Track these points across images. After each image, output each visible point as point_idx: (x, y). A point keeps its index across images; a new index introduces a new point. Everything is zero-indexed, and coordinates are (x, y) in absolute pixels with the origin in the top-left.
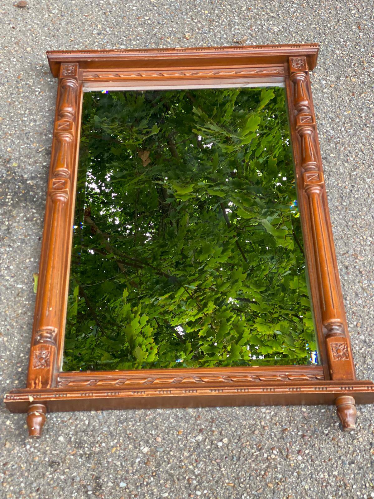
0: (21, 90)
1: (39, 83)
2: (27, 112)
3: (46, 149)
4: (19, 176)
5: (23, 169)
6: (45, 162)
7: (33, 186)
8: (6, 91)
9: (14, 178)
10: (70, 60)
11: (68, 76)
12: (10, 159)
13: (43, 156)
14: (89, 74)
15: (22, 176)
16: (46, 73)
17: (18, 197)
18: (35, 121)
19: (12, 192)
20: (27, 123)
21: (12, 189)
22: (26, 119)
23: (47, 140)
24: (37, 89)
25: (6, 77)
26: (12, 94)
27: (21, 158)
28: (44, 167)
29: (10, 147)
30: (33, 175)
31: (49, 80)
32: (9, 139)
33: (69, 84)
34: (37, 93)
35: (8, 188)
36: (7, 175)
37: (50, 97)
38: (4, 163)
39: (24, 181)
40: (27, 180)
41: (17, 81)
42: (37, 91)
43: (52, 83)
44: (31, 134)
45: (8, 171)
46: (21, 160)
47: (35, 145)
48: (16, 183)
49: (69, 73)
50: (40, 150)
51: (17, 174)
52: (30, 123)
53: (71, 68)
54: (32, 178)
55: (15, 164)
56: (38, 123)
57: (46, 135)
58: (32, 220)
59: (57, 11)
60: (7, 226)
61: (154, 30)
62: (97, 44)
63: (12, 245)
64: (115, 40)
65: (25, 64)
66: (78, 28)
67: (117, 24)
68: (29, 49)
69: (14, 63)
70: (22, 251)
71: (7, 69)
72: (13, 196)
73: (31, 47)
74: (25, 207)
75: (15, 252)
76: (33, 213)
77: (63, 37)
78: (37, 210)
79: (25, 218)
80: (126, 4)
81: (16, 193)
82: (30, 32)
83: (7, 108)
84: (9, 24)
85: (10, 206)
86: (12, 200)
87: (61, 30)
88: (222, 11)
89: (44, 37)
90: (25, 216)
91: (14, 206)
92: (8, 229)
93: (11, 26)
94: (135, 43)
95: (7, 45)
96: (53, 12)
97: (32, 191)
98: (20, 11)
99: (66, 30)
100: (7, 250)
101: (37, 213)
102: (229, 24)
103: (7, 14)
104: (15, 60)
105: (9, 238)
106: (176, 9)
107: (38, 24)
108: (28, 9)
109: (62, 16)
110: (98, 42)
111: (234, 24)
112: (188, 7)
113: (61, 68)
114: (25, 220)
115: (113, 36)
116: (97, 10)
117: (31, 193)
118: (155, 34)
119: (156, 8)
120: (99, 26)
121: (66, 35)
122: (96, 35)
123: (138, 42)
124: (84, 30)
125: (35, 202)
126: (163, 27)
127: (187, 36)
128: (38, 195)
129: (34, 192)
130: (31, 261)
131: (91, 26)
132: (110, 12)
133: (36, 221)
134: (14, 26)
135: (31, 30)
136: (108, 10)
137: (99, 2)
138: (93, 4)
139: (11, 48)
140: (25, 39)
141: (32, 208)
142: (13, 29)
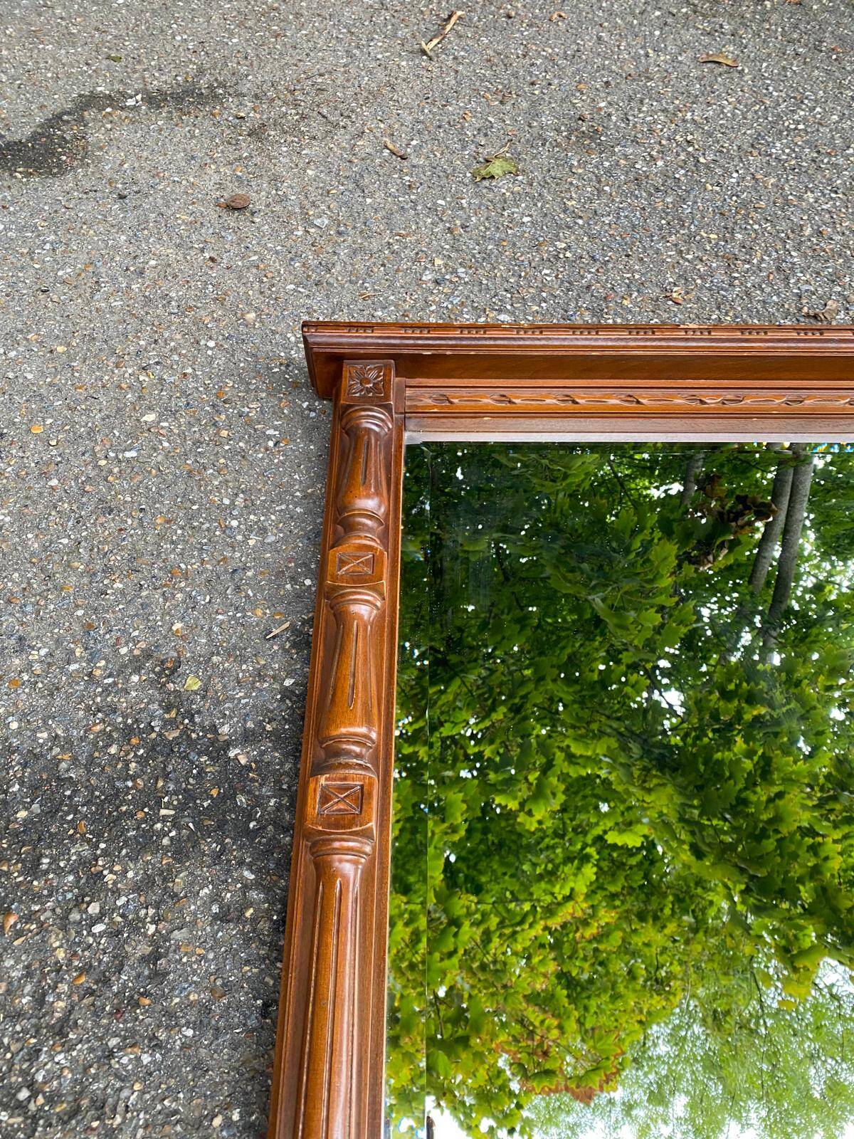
0: (224, 433)
1: (278, 413)
2: (240, 501)
3: (292, 628)
4: (203, 728)
5: (218, 703)
6: (289, 675)
7: (248, 768)
8: (182, 435)
9: (185, 733)
10: (371, 351)
11: (364, 399)
12: (178, 663)
13: (286, 651)
14: (424, 392)
15: (214, 729)
16: (296, 385)
17: (198, 815)
18: (263, 531)
19: (176, 793)
20: (239, 538)
21: (177, 782)
22: (235, 523)
23: (298, 596)
24: (270, 432)
25: (184, 393)
26: (198, 443)
27: (215, 659)
28: (286, 693)
29: (182, 619)
30: (250, 725)
31: (305, 405)
32: (181, 590)
33: (366, 424)
34: (271, 444)
35: (166, 777)
36: (167, 724)
37: (307, 453)
38: (159, 675)
39: (218, 750)
40: (228, 745)
41: (213, 406)
42: (269, 438)
43: (313, 414)
44: (249, 574)
45: (168, 709)
46: (215, 666)
47: (259, 612)
48: (193, 756)
49: (368, 390)
50: (275, 632)
51: (197, 719)
52: (247, 538)
53: (372, 375)
54: (248, 738)
55: (193, 684)
56: (271, 539)
57: (293, 580)
58: (240, 918)
59: (326, 222)
60: (152, 941)
61: (583, 277)
62: (434, 307)
63: (162, 1035)
64: (481, 300)
65: (240, 356)
66: (383, 265)
67: (484, 259)
68: (251, 316)
69: (210, 352)
70: (200, 1068)
71: (189, 370)
72: (181, 808)
73: (257, 309)
74: (217, 857)
75: (172, 1071)
76: (246, 887)
77: (343, 287)
78: (257, 872)
79: (215, 909)
80: (504, 209)
81: (190, 796)
82: (254, 271)
83: (181, 486)
84: (202, 250)
85: (166, 849)
86: (175, 825)
87: (338, 268)
88: (753, 236)
89: (292, 287)
90: (216, 898)
91: (180, 852)
92: (155, 957)
93: (207, 255)
94: (535, 308)
95: (191, 303)
96: (318, 222)
97: (242, 792)
98: (231, 220)
99: (350, 268)
100: (146, 1059)
101: (257, 885)
102: (778, 269)
103: (198, 225)
104: (211, 344)
105: (156, 1001)
106: (634, 227)
107: (277, 253)
108: (253, 214)
109: (339, 233)
110: (439, 304)
111: (791, 269)
112: (663, 222)
113: (345, 374)
114: (216, 917)
115: (476, 289)
116: (429, 221)
117: (242, 799)
118: (588, 287)
119: (580, 222)
120: (438, 262)
121: (350, 282)
122: (431, 285)
123: (544, 305)
124: (398, 270)
125: (251, 834)
126: (608, 270)
127: (675, 295)
128: (263, 810)
129: (249, 792)
130: (228, 1124)
131: (416, 260)
132: (464, 226)
133: (254, 920)
134: (213, 255)
135: (257, 267)
136: (458, 222)
137: (435, 204)
138: (419, 208)
139: (203, 313)
140: (242, 290)
141: (241, 863)
142: (211, 264)
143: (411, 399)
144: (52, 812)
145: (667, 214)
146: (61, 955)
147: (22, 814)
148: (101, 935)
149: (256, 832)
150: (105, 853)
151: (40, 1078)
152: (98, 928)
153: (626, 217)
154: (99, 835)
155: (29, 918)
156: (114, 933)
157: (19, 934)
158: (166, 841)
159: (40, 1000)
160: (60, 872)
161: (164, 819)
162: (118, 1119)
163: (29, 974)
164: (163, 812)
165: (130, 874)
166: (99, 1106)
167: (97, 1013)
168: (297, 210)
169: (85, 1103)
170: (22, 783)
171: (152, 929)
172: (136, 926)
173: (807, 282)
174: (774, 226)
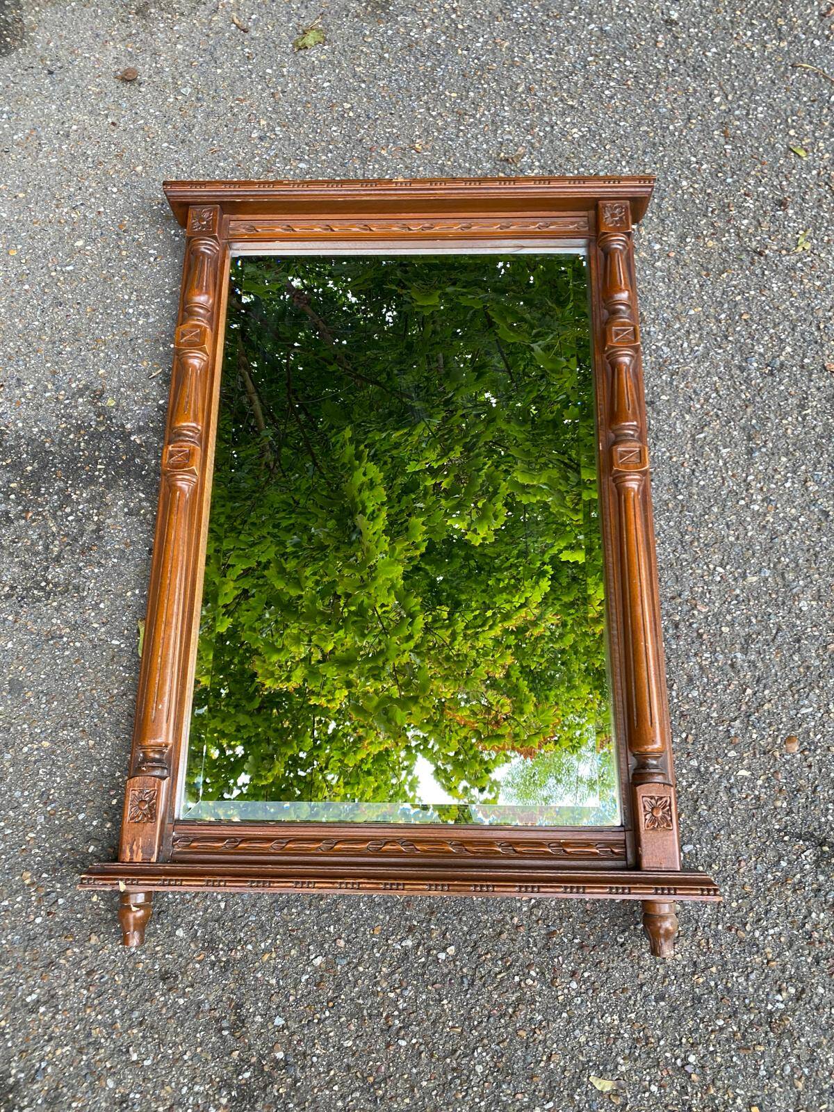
0: (124, 253)
1: (156, 239)
2: (134, 297)
3: (163, 373)
4: (117, 426)
5: (124, 412)
6: (162, 398)
7: (141, 445)
8: (99, 254)
9: (108, 428)
10: (205, 199)
11: (200, 233)
12: (103, 392)
13: (160, 385)
14: (239, 224)
15: (123, 426)
16: (167, 218)
17: (116, 468)
18: (147, 315)
19: (105, 458)
20: (134, 319)
21: (105, 453)
22: (131, 311)
23: (167, 354)
24: (151, 251)
25: (99, 225)
26: (109, 260)
27: (122, 389)
28: (160, 408)
29: (104, 368)
30: (141, 424)
31: (173, 232)
32: (102, 351)
33: (202, 249)
34: (152, 259)
35: (99, 450)
36: (98, 423)
37: (173, 264)
38: (93, 398)
39: (125, 436)
40: (130, 434)
41: (118, 234)
42: (151, 255)
43: (177, 239)
44: (140, 341)
45: (98, 416)
46: (122, 394)
47: (145, 363)
48: (112, 439)
49: (203, 226)
50: (154, 374)
51: (114, 421)
52: (138, 319)
53: (205, 216)
54: (140, 430)
55: (111, 403)
56: (151, 320)
57: (164, 345)
58: (138, 514)
59: (189, 90)
60: (96, 523)
61: (358, 132)
62: (257, 159)
63: (103, 562)
64: (288, 152)
65: (133, 198)
66: (226, 126)
67: (294, 119)
68: (139, 169)
69: (114, 196)
70: (120, 574)
71: (102, 209)
72: (107, 465)
73: (144, 163)
74: (126, 487)
75: (108, 575)
76: (141, 500)
77: (199, 143)
78: (147, 494)
79: (126, 510)
80: (312, 76)
81: (112, 459)
82: (141, 132)
83: (100, 288)
84: (107, 116)
85: (101, 484)
86: (105, 472)
87: (197, 128)
88: (482, 93)
89: (166, 145)
90: (126, 505)
91: (109, 485)
92: (98, 530)
93: (110, 120)
94: (324, 158)
95: (102, 159)
96: (183, 91)
97: (138, 457)
98: (125, 89)
99: (204, 128)
100: (96, 571)
101: (146, 500)
102: (493, 121)
103: (103, 95)
104: (115, 190)
105: (99, 548)
106: (400, 88)
107: (156, 117)
108: (140, 84)
109: (198, 99)
110: (260, 156)
111: (502, 122)
112: (422, 84)
113: (190, 215)
114: (126, 514)
115: (287, 143)
116: (260, 87)
117: (137, 461)
118: (361, 141)
119: (363, 85)
120: (263, 122)
121: (204, 139)
122: (257, 141)
123: (329, 155)
124: (236, 130)
125: (143, 477)
126: (376, 126)
127: (417, 146)
128: (149, 465)
129: (142, 457)
130: (134, 595)
131: (248, 121)
132: (283, 92)
133: (145, 515)
134: (114, 120)
135: (143, 129)
136: (279, 88)
137: (264, 72)
138: (254, 76)
139: (109, 166)
140: (134, 147)
141: (138, 490)
142: (112, 127)
143: (233, 229)
144: (44, 467)
145: (425, 76)
146: (54, 529)
147: (29, 468)
148: (72, 521)
149: (145, 476)
150: (71, 485)
151: (50, 577)
152: (70, 518)
153: (396, 80)
154: (68, 478)
155: (38, 514)
156: (78, 520)
157: (34, 521)
158: (101, 480)
159: (46, 548)
160: (50, 494)
161: (100, 470)
162: (86, 593)
163: (41, 537)
164: (99, 467)
165: (84, 495)
166: (77, 588)
167: (73, 553)
168: (170, 80)
169: (71, 587)
170: (27, 454)
171: (96, 518)
172: (89, 517)
173: (510, 133)
174: (498, 85)
